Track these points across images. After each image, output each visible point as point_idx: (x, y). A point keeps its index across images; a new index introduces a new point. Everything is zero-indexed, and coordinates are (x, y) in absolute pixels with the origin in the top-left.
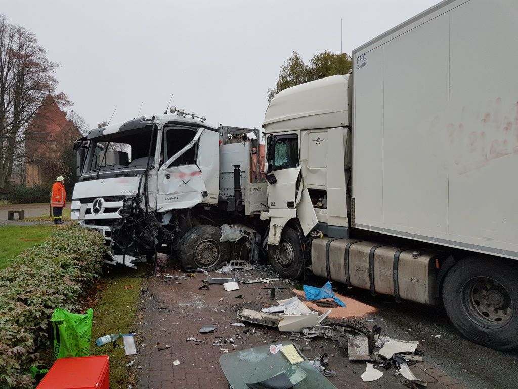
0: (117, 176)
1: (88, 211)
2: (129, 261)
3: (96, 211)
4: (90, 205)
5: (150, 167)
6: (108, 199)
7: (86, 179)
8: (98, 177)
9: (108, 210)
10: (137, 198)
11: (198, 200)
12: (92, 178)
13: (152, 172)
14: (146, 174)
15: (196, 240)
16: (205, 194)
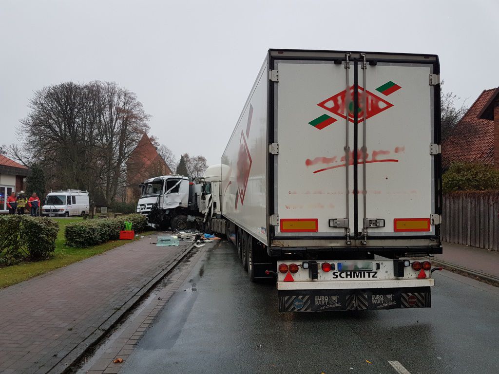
0: (151, 196)
1: (142, 209)
2: (153, 225)
3: (144, 209)
4: (143, 207)
5: (161, 194)
6: (148, 204)
7: (143, 198)
8: (146, 197)
9: (148, 208)
10: (156, 204)
11: (178, 205)
12: (144, 197)
13: (162, 195)
14: (159, 196)
15: (178, 220)
16: (180, 203)
